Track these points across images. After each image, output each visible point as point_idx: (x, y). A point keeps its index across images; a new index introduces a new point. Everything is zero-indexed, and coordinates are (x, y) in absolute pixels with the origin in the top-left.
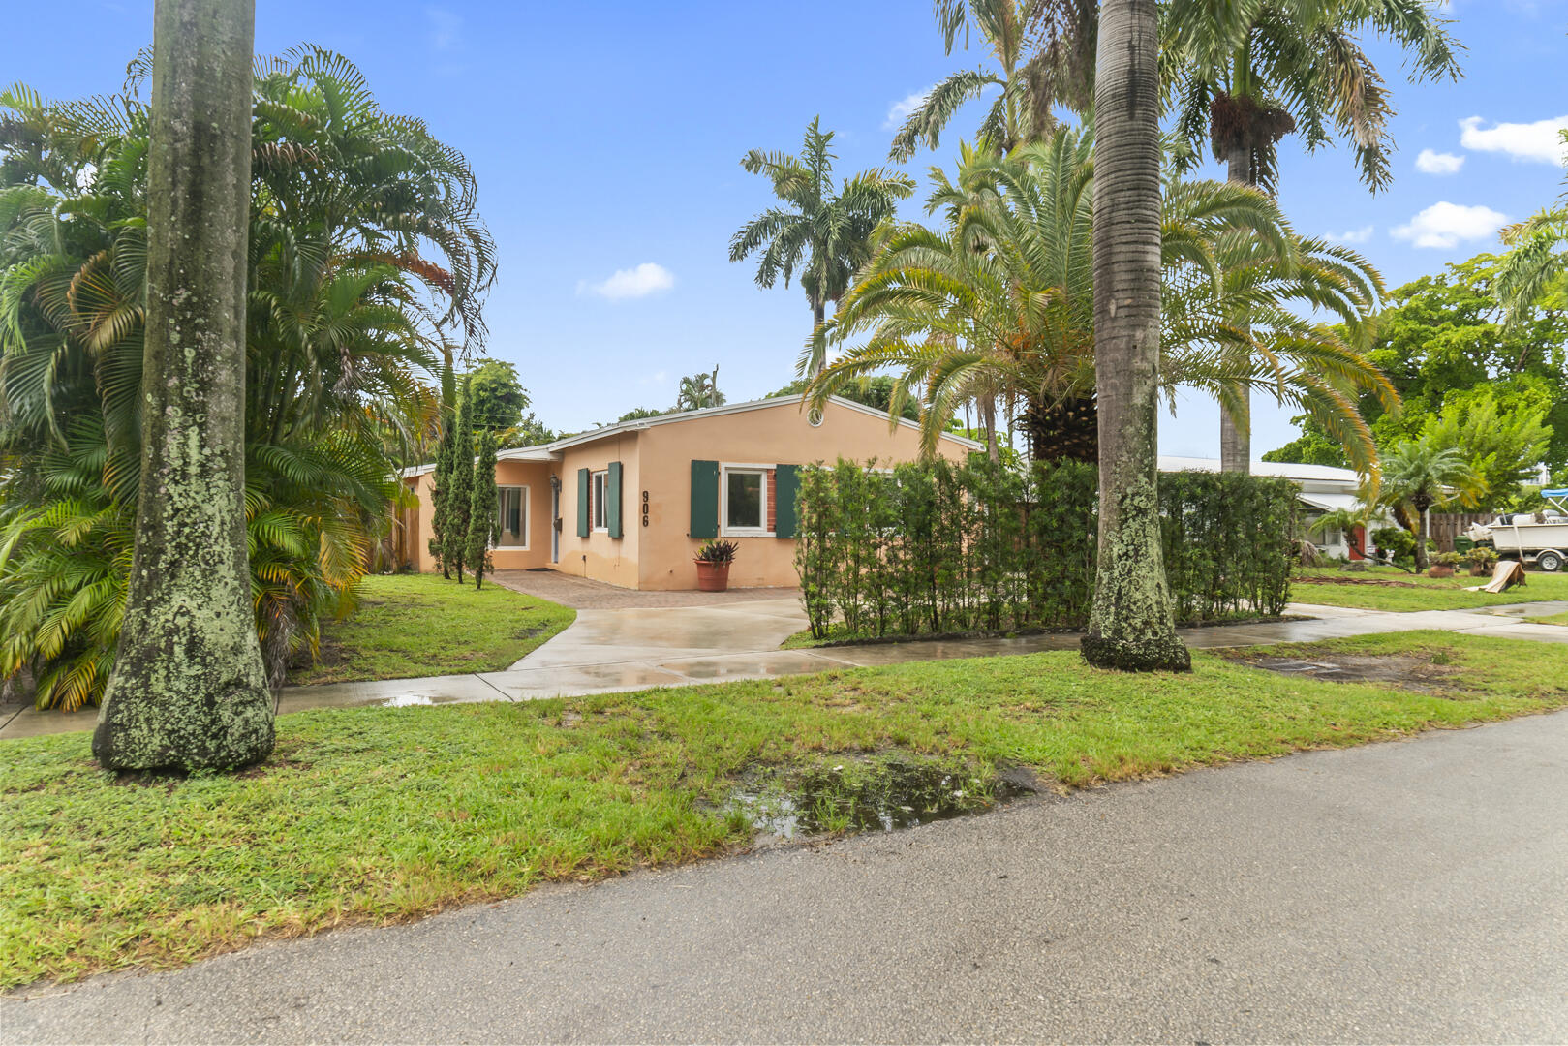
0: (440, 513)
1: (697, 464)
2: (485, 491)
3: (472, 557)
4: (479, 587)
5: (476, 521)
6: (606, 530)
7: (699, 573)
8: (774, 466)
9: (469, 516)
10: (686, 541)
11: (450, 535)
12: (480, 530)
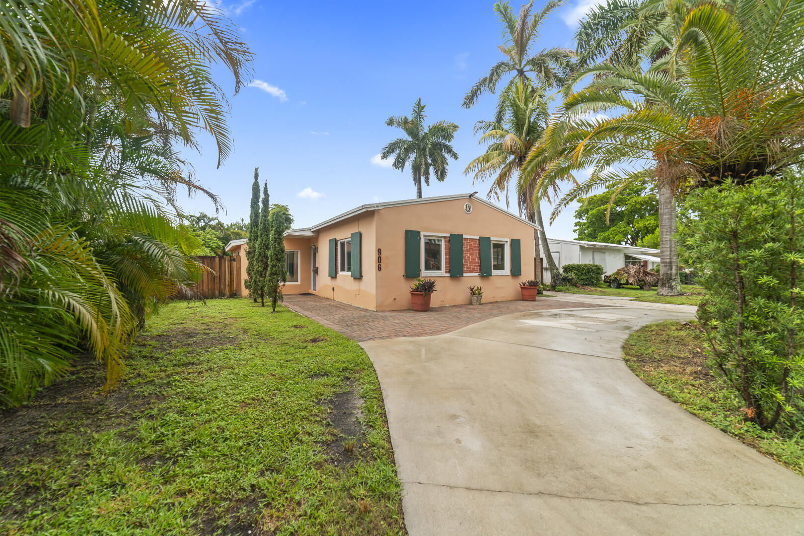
0: (251, 264)
1: (408, 233)
2: (277, 249)
3: (269, 292)
4: (274, 310)
5: (272, 269)
6: (350, 273)
7: (412, 300)
8: (448, 235)
9: (267, 266)
10: (403, 280)
11: (256, 277)
12: (275, 274)
